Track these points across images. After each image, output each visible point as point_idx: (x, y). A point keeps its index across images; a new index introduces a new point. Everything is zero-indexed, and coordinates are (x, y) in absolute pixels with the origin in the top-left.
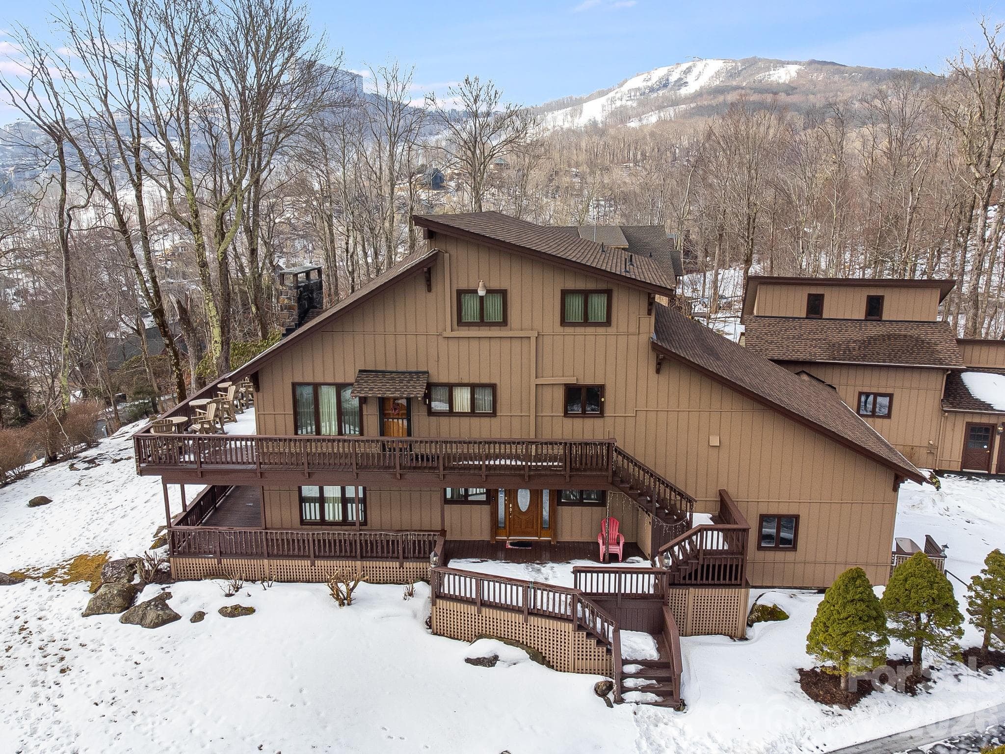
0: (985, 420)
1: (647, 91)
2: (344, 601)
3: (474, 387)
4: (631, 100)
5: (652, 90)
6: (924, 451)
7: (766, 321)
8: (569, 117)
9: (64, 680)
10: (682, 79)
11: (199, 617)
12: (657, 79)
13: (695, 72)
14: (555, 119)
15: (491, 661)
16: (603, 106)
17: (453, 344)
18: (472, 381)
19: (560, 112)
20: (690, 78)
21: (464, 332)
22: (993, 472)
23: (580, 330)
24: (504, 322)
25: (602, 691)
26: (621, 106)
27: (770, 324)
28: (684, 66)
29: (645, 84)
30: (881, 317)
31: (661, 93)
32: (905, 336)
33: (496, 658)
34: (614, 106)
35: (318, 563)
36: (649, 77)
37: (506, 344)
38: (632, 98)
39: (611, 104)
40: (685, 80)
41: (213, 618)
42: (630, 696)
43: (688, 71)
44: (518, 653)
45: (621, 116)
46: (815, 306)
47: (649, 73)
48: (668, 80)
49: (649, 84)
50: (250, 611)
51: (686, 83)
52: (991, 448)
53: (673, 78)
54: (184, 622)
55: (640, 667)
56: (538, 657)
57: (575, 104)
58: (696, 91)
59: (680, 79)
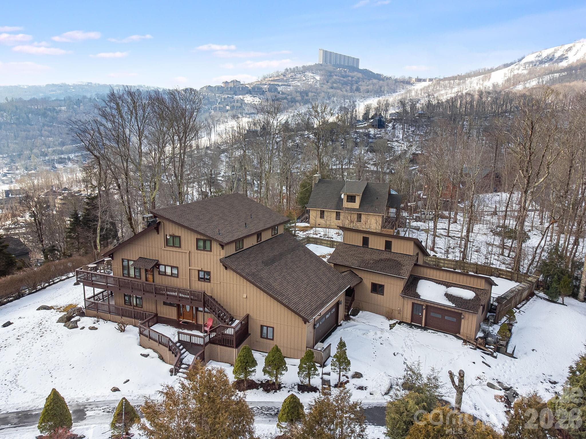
0: (419, 303)
1: (538, 63)
2: (123, 331)
3: (172, 267)
4: (526, 69)
5: (541, 62)
6: (397, 312)
7: (347, 246)
8: (481, 81)
9: (40, 339)
10: (564, 55)
11: (83, 328)
12: (546, 56)
13: (574, 50)
14: (471, 83)
15: (146, 356)
16: (505, 74)
17: (166, 252)
18: (171, 265)
19: (476, 78)
20: (570, 55)
21: (168, 248)
22: (423, 326)
23: (202, 252)
24: (180, 247)
25: (171, 371)
26: (518, 74)
27: (346, 248)
28: (567, 47)
29: (537, 59)
30: (391, 250)
31: (547, 65)
32: (395, 260)
33: (148, 355)
34: (512, 74)
35: (123, 318)
36: (541, 54)
37: (181, 254)
38: (527, 68)
39: (511, 73)
40: (566, 56)
41: (86, 329)
42: (179, 374)
43: (570, 49)
44: (156, 355)
45: (516, 80)
46: (366, 241)
47: (541, 52)
48: (553, 56)
49: (540, 59)
50: (97, 329)
51: (567, 57)
52: (422, 315)
53: (557, 55)
54: (79, 328)
55: (187, 366)
56: (161, 358)
57: (487, 73)
58: (573, 62)
59: (563, 55)
